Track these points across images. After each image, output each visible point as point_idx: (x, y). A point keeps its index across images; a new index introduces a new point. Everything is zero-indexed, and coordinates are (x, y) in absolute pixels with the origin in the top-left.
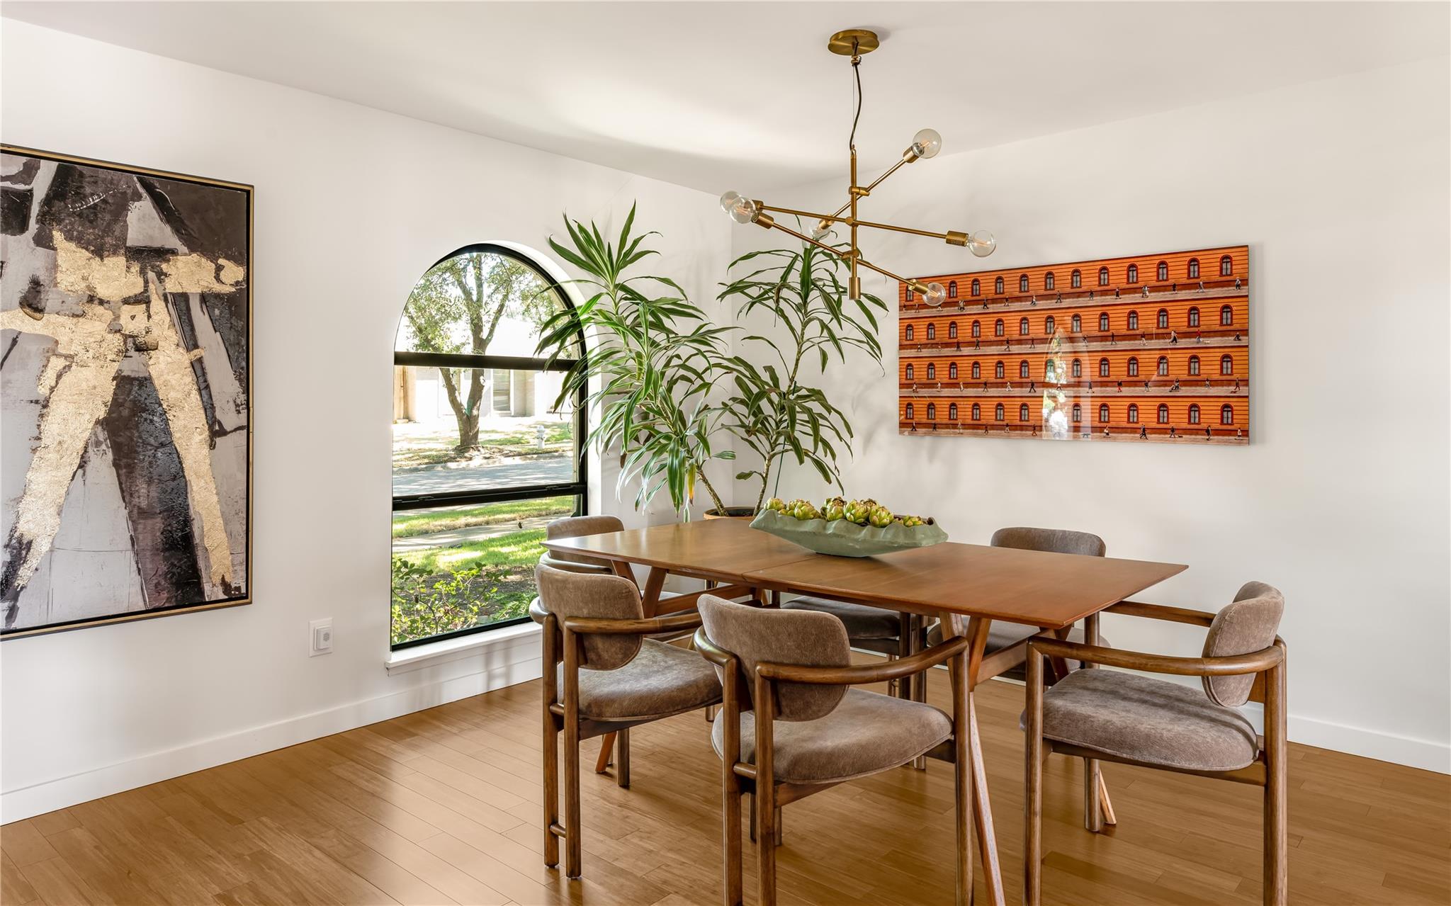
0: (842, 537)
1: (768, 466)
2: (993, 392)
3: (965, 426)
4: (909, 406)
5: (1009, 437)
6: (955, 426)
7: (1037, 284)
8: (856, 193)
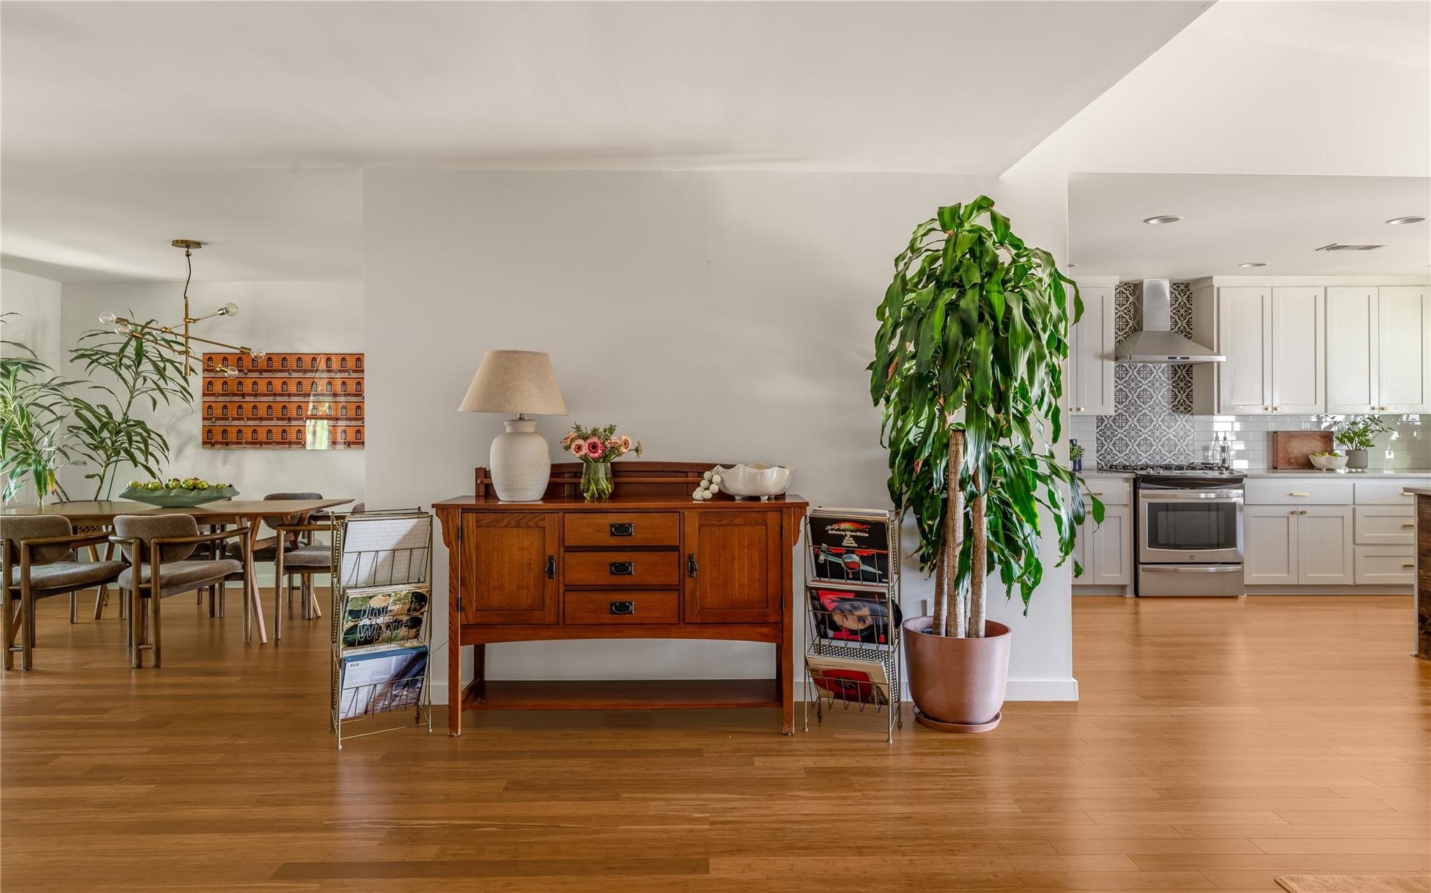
0: (180, 496)
1: (105, 471)
2: (265, 423)
3: (247, 443)
4: (210, 431)
5: (275, 449)
6: (240, 443)
7: (292, 363)
8: (188, 320)
